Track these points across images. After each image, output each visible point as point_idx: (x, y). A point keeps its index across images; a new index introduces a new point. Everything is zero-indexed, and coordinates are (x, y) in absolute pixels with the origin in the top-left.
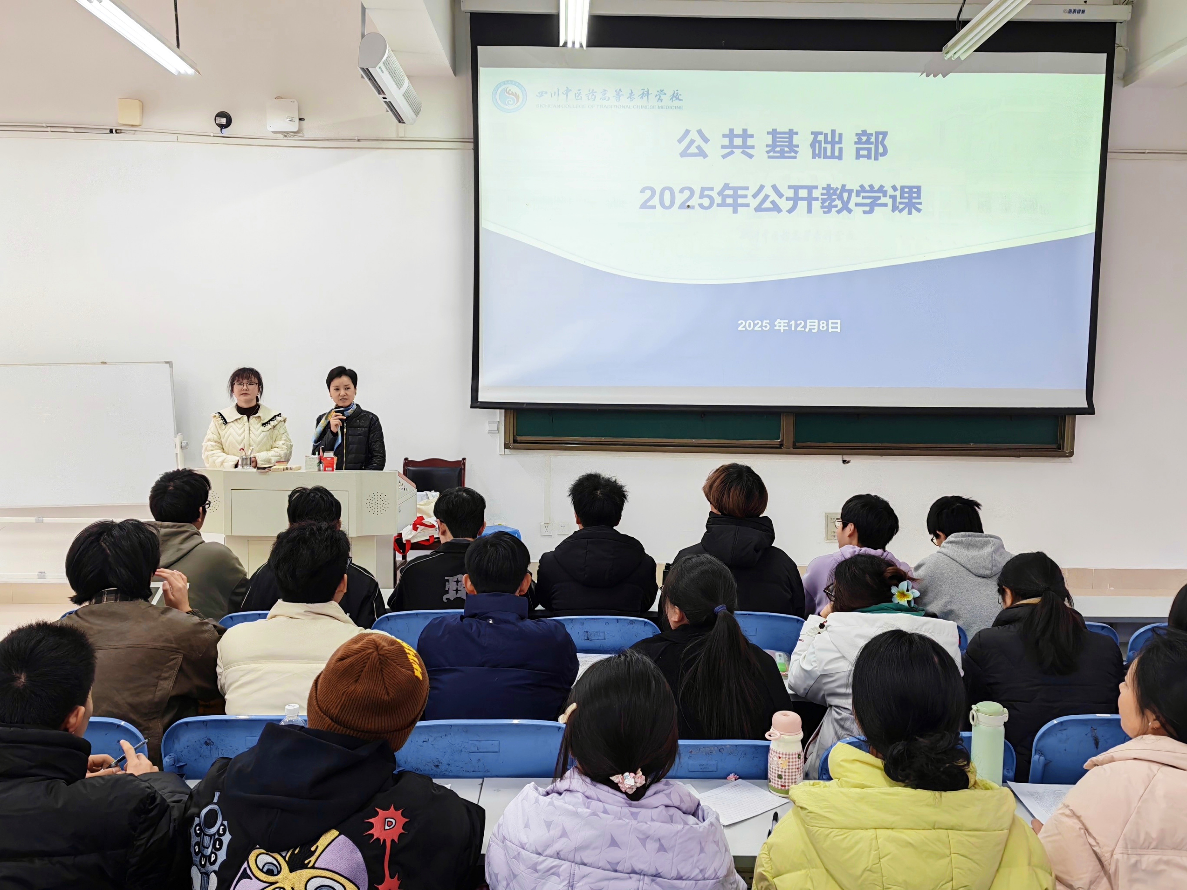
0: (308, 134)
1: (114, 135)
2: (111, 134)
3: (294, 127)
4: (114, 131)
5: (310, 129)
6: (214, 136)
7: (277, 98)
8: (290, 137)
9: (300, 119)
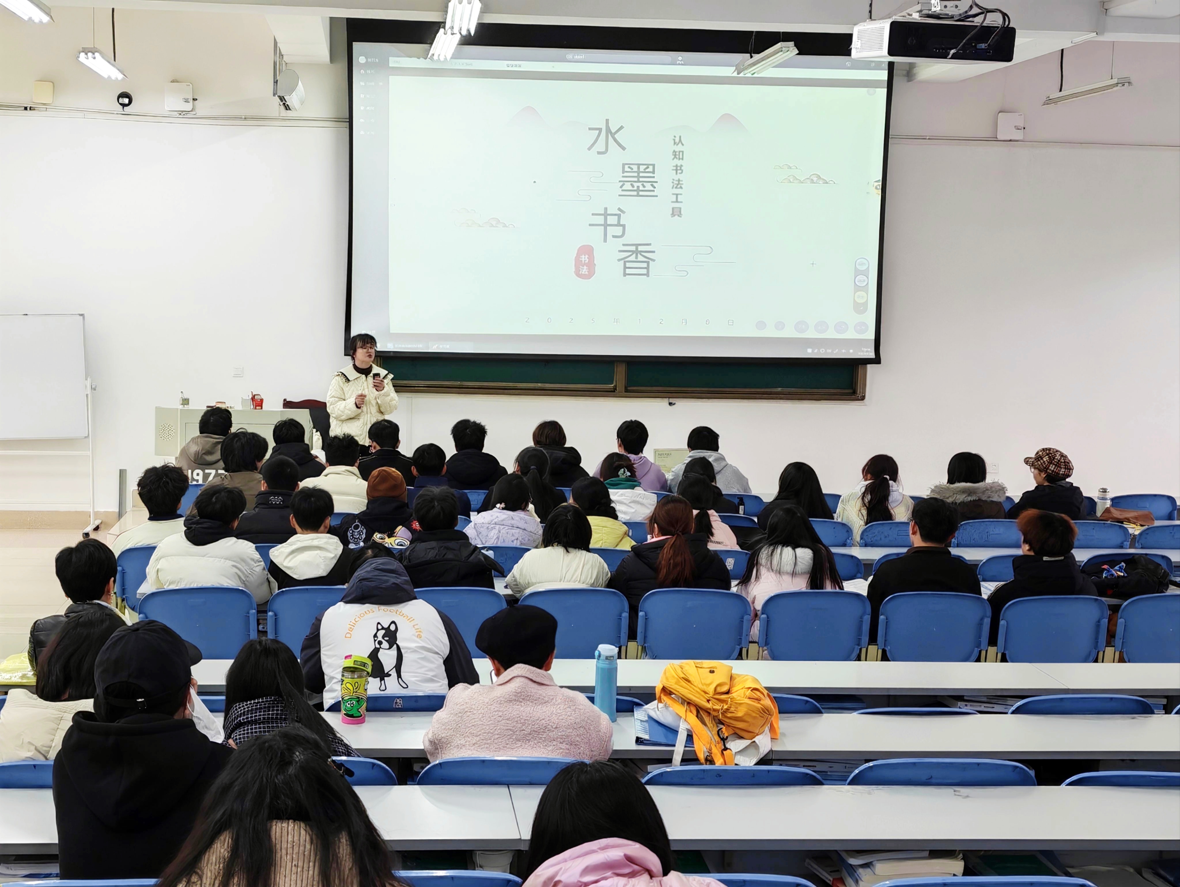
0: (200, 112)
1: (28, 112)
2: (26, 111)
3: (188, 107)
4: (28, 109)
5: (202, 108)
6: (117, 114)
7: (173, 81)
8: (184, 115)
9: (193, 99)
